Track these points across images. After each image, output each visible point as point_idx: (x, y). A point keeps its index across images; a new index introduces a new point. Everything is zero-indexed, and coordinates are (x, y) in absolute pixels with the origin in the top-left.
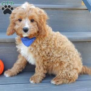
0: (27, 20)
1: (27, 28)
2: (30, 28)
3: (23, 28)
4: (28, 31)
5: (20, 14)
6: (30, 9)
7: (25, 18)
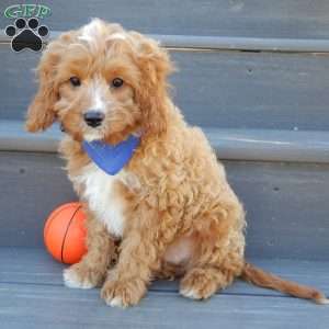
1: (98, 114)
2: (110, 112)
3: (84, 112)
4: (103, 123)
5: (76, 62)
6: (109, 43)
7: (92, 77)
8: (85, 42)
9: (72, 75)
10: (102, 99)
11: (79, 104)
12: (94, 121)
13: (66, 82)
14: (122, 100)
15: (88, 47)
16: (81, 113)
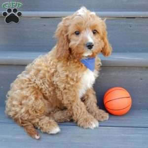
0: (88, 31)
4: (94, 47)
7: (85, 29)
8: (80, 15)
9: (76, 30)
13: (73, 34)
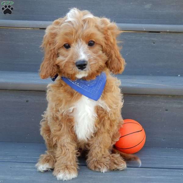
1: (84, 61)
2: (89, 60)
3: (75, 62)
4: (87, 66)
5: (66, 34)
6: (84, 21)
7: (77, 41)
8: (70, 22)
9: (65, 43)
10: (85, 53)
11: (72, 57)
12: (82, 66)
13: (61, 47)
14: (96, 52)
15: (73, 24)
16: (73, 62)
